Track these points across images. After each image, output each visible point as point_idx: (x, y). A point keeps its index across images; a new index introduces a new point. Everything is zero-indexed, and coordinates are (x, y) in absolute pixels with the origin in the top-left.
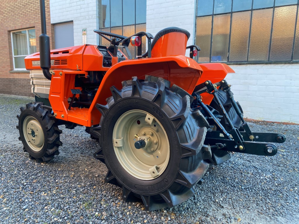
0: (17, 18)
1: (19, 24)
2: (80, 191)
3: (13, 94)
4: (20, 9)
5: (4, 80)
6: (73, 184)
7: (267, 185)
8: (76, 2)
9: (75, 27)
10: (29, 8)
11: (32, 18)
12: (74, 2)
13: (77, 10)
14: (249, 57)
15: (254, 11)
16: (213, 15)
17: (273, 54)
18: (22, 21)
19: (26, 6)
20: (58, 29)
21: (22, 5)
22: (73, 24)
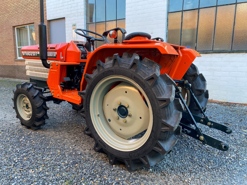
0: (20, 16)
1: (21, 21)
2: (63, 169)
3: (17, 78)
4: (22, 9)
5: (10, 67)
6: (58, 162)
7: (232, 166)
8: (68, 2)
9: (66, 22)
10: (30, 7)
11: (32, 15)
12: (65, 2)
13: (68, 8)
14: (214, 46)
15: (218, 7)
16: (183, 11)
17: (235, 44)
18: (24, 18)
19: (27, 6)
20: (53, 24)
21: (24, 5)
22: (65, 20)
